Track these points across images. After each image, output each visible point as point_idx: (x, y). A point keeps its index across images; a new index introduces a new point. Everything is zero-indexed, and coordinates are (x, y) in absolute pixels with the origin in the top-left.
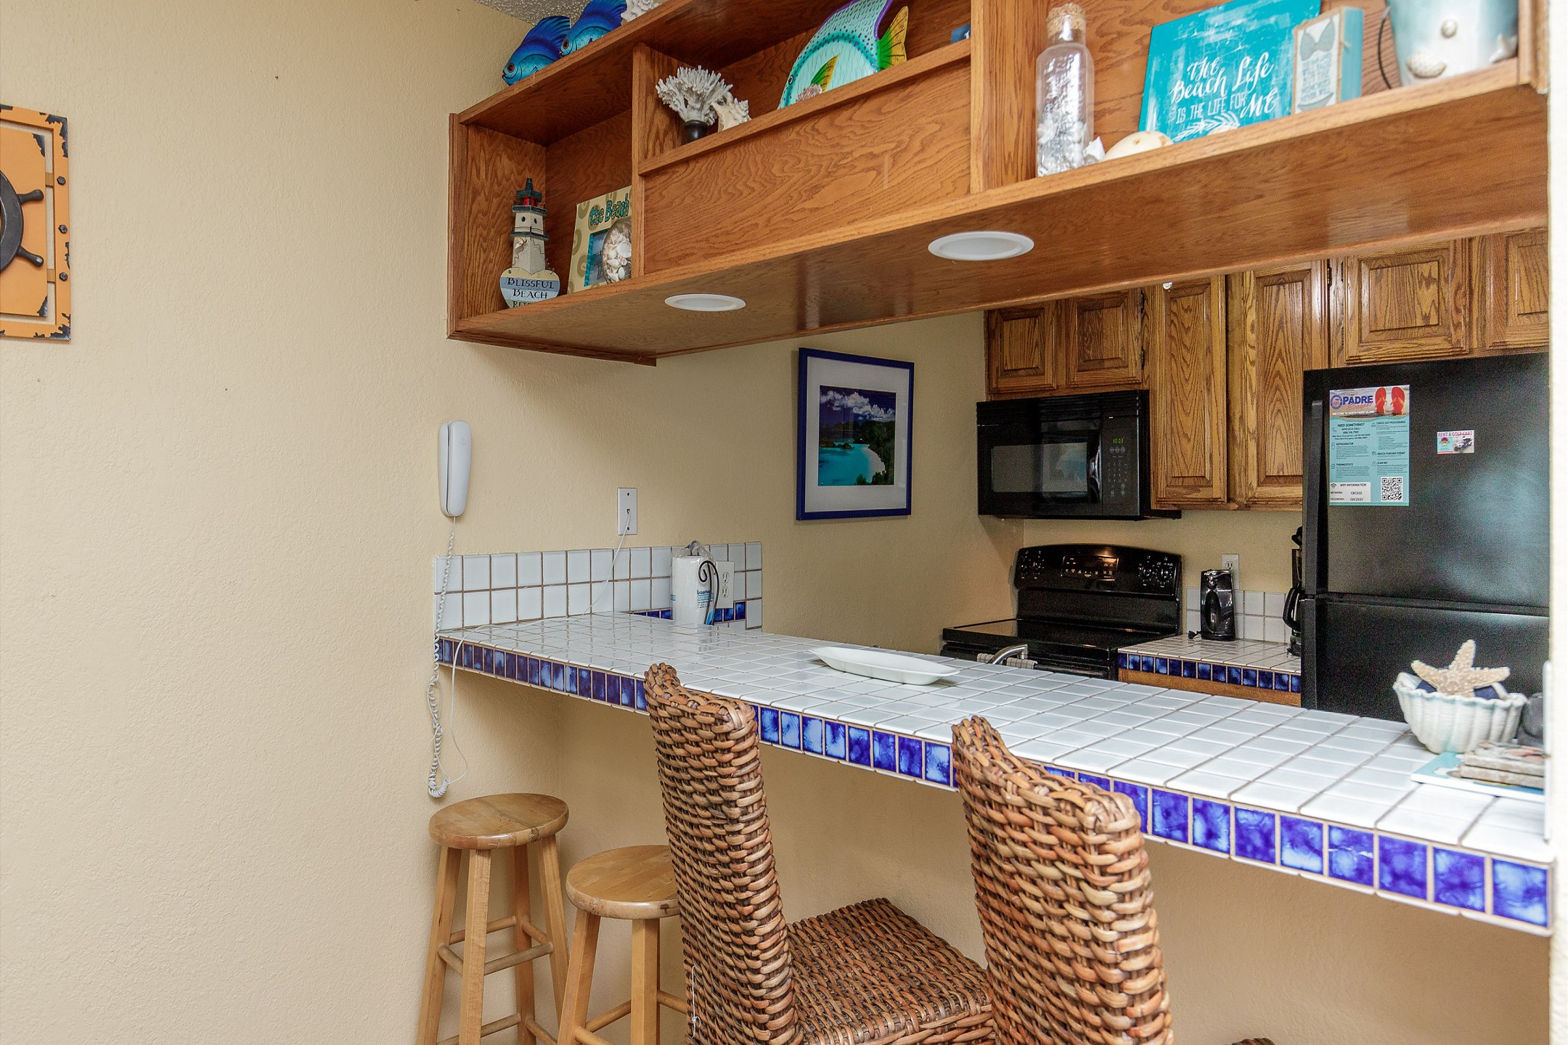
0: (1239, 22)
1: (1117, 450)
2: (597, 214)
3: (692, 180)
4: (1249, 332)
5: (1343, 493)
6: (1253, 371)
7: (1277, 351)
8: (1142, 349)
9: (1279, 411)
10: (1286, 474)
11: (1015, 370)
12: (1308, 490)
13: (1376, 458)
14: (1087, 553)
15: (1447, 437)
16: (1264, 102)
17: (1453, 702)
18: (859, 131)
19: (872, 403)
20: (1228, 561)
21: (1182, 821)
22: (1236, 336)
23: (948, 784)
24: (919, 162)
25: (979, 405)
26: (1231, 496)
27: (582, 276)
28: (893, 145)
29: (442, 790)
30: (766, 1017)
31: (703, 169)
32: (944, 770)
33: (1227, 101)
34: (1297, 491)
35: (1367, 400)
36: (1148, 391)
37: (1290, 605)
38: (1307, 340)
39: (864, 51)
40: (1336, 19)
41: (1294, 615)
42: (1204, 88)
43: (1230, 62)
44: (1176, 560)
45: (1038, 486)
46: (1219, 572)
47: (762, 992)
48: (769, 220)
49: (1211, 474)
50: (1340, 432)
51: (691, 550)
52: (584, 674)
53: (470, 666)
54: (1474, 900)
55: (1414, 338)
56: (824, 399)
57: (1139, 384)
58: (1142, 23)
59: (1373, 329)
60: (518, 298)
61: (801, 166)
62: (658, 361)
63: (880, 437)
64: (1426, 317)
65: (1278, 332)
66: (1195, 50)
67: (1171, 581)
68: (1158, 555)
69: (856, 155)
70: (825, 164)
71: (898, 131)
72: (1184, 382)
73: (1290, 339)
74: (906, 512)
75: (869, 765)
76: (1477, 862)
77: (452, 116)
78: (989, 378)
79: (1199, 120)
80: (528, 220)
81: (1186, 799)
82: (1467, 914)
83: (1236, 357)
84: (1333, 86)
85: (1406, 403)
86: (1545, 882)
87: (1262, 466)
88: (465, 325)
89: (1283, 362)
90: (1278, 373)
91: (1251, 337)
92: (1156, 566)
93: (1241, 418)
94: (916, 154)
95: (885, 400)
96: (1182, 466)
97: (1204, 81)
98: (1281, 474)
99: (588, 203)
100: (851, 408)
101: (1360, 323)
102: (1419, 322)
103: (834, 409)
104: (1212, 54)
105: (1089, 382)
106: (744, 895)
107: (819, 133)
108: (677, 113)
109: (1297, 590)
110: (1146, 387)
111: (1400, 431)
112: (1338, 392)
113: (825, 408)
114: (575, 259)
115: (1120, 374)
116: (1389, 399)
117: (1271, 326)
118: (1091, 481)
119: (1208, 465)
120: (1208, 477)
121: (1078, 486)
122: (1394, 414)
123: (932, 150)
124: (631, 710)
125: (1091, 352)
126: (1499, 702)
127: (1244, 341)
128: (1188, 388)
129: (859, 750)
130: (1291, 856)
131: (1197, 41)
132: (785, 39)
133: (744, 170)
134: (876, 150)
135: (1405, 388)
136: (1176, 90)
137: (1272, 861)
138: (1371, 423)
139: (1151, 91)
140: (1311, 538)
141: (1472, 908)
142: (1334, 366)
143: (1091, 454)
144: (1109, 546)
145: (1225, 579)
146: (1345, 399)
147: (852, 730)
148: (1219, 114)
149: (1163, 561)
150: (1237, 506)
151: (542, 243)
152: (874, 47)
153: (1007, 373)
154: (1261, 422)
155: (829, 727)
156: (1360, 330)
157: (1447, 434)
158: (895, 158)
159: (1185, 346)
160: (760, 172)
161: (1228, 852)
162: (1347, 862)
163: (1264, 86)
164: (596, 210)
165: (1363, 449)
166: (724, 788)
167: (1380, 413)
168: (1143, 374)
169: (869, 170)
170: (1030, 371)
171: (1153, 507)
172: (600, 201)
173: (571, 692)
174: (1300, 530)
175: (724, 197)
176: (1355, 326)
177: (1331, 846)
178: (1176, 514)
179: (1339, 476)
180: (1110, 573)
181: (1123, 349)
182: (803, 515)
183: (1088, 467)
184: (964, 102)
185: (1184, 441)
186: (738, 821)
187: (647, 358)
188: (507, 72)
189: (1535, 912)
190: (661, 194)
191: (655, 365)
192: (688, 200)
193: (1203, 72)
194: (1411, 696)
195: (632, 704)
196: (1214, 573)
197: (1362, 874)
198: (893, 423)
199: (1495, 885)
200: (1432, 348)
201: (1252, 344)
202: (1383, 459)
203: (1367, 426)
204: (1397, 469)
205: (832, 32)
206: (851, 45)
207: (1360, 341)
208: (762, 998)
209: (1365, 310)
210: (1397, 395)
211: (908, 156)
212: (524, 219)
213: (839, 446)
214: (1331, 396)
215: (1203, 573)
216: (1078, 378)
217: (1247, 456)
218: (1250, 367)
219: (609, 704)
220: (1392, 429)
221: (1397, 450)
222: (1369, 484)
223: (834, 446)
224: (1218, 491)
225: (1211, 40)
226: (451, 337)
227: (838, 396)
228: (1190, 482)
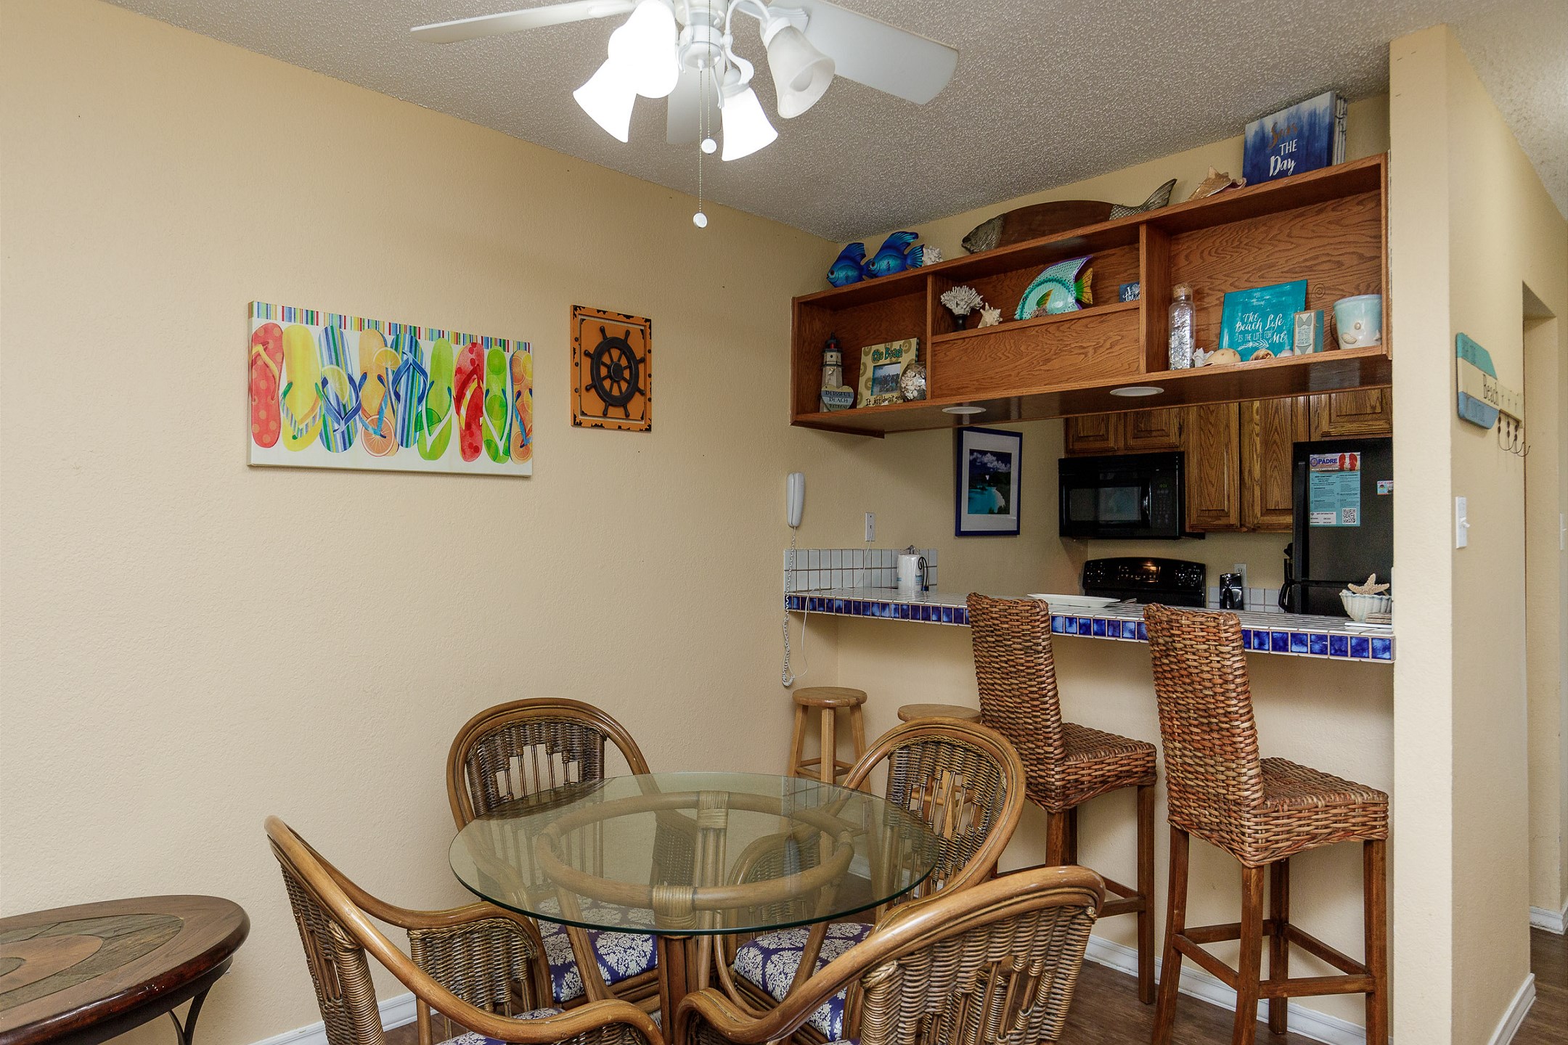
0: (1268, 297)
1: (1162, 492)
2: (877, 356)
3: (967, 349)
4: (1255, 415)
5: (1319, 518)
6: (1258, 440)
7: (1274, 427)
8: (1180, 424)
9: (1276, 467)
10: (1280, 508)
11: (1087, 437)
12: (1297, 520)
13: (1339, 497)
14: (1137, 563)
15: (1383, 484)
16: (1280, 337)
17: (1365, 597)
18: (1074, 334)
19: (998, 460)
20: (1240, 568)
21: (1249, 640)
22: (1246, 417)
23: (1135, 639)
24: (1110, 353)
25: (1060, 461)
26: (1243, 523)
27: (868, 390)
28: (1095, 344)
29: (791, 681)
30: (1052, 741)
31: (975, 343)
32: (1132, 632)
33: (1263, 334)
34: (1289, 519)
35: (1334, 461)
36: (1184, 452)
37: (1282, 596)
38: (1294, 420)
39: (1068, 288)
40: (1313, 314)
41: (1286, 601)
42: (1251, 327)
43: (1264, 316)
44: (1202, 568)
45: (1096, 517)
46: (1232, 575)
47: (1050, 730)
48: (1019, 373)
49: (1229, 508)
50: (1316, 481)
51: (911, 551)
52: (905, 607)
53: (814, 609)
54: (1365, 654)
55: (1366, 421)
56: (972, 458)
57: (1178, 447)
58: (1219, 290)
59: (1339, 414)
60: (832, 402)
61: (1038, 348)
62: (885, 436)
63: (1001, 481)
64: (1374, 408)
65: (1275, 415)
66: (1247, 308)
67: (1199, 582)
68: (1189, 565)
69: (1073, 346)
70: (1054, 348)
71: (1098, 337)
72: (1209, 446)
73: (1283, 420)
74: (1015, 533)
75: (1091, 635)
76: (1366, 640)
77: (794, 298)
78: (1066, 442)
79: (1249, 341)
80: (832, 357)
81: (1250, 631)
82: (1363, 660)
83: (1246, 430)
84: (1311, 341)
85: (1358, 463)
86: (1390, 644)
87: (1264, 503)
88: (803, 417)
89: (1278, 434)
90: (1275, 442)
91: (1257, 418)
92: (1188, 572)
93: (1250, 471)
94: (1107, 349)
95: (1004, 458)
96: (1208, 503)
97: (1251, 323)
98: (1277, 508)
99: (871, 348)
100: (986, 464)
101: (1330, 410)
102: (1369, 411)
103: (977, 464)
104: (1255, 310)
105: (1139, 445)
106: (1043, 686)
107: (1050, 333)
108: (951, 310)
109: (1289, 582)
110: (1182, 449)
111: (1355, 481)
112: (1316, 456)
113: (972, 463)
114: (862, 380)
115: (1165, 439)
116: (1347, 460)
117: (1270, 411)
118: (1143, 511)
119: (1226, 502)
120: (1226, 510)
121: (1134, 516)
122: (1351, 470)
123: (1117, 348)
124: (939, 623)
125: (1143, 426)
126: (1384, 597)
127: (1252, 420)
128: (1212, 450)
129: (1085, 628)
130: (1295, 648)
131: (1247, 303)
132: (1011, 271)
133: (1002, 346)
134: (1085, 345)
135: (1357, 454)
136: (1238, 326)
137: (1287, 651)
138: (1336, 476)
139: (1225, 325)
140: (1297, 554)
141: (1365, 657)
142: (1312, 440)
143: (1144, 495)
144: (1152, 558)
145: (1237, 580)
146: (1320, 461)
147: (1081, 620)
148: (1259, 340)
149: (1193, 568)
150: (1246, 530)
151: (840, 369)
152: (1073, 286)
153: (1080, 439)
154: (1263, 472)
155: (1067, 619)
156: (1330, 414)
157: (1384, 483)
158: (1095, 350)
159: (1211, 423)
160: (1012, 349)
161: (1269, 650)
162: (1317, 647)
163: (1280, 330)
164: (877, 352)
165: (1332, 491)
166: (1034, 638)
167: (1342, 469)
168: (1180, 441)
169: (1080, 354)
170: (1098, 438)
171: (1188, 530)
172: (881, 348)
173: (895, 617)
174: (1290, 546)
175: (989, 359)
176: (1327, 411)
177: (1311, 642)
178: (1201, 536)
179: (1316, 508)
180: (1155, 576)
181: (1166, 423)
182: (960, 533)
183: (1142, 503)
184: (1137, 327)
185: (1210, 487)
186: (1041, 653)
187: (880, 434)
188: (830, 275)
189: (1387, 655)
190: (945, 354)
191: (884, 438)
192: (965, 359)
193: (1251, 319)
194: (1346, 597)
195: (939, 620)
196: (1229, 576)
197: (1323, 651)
198: (1010, 473)
199: (1373, 648)
200: (1378, 427)
201: (1258, 422)
202: (1345, 497)
203: (1334, 478)
204: (1352, 504)
205: (1049, 277)
206: (1060, 285)
207: (1330, 422)
208: (1050, 732)
209: (1333, 406)
210: (1353, 459)
211: (1102, 350)
212: (832, 356)
213: (980, 488)
214: (1311, 458)
215: (1221, 576)
216: (1131, 442)
217: (1253, 496)
218: (1256, 438)
219: (923, 622)
220: (1349, 480)
221: (1353, 492)
222: (1335, 513)
223: (977, 488)
224: (1234, 519)
225: (1254, 304)
226: (792, 424)
227: (979, 456)
228: (1214, 513)
